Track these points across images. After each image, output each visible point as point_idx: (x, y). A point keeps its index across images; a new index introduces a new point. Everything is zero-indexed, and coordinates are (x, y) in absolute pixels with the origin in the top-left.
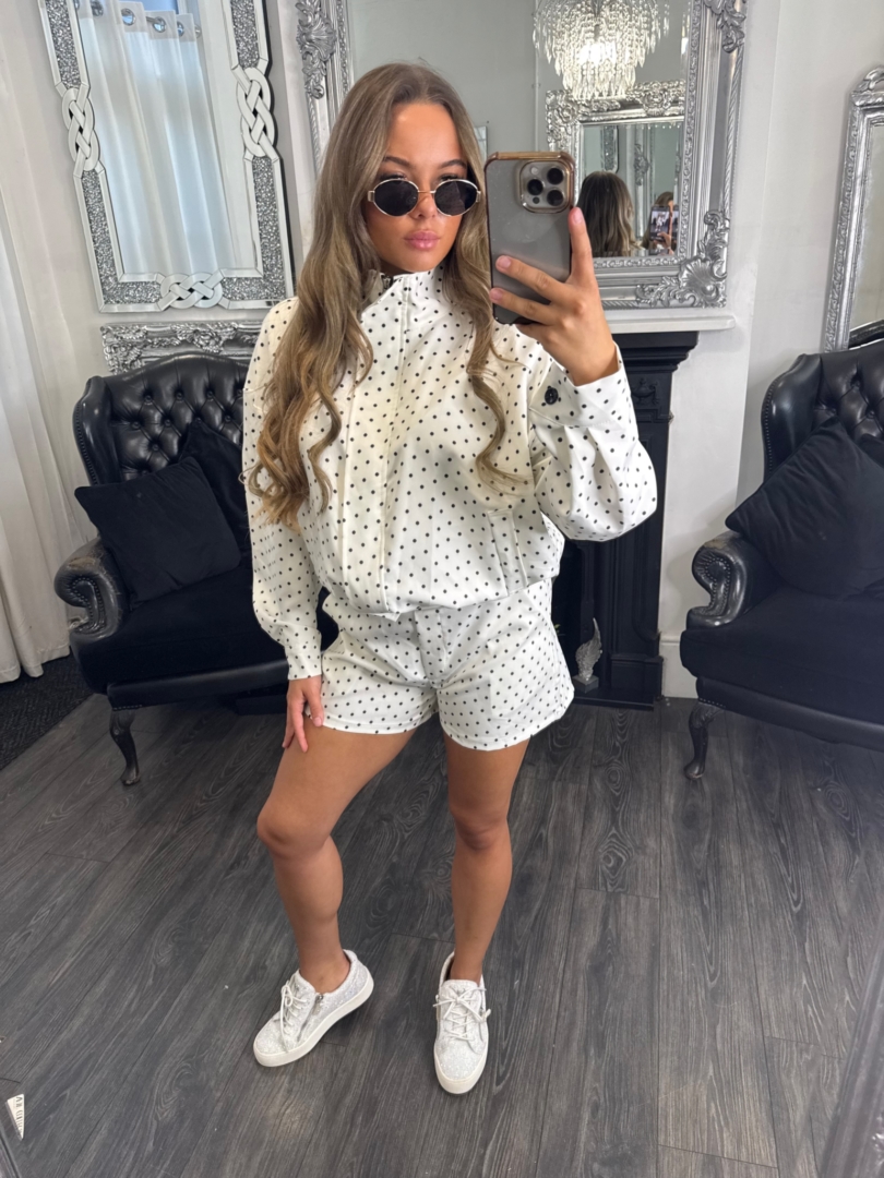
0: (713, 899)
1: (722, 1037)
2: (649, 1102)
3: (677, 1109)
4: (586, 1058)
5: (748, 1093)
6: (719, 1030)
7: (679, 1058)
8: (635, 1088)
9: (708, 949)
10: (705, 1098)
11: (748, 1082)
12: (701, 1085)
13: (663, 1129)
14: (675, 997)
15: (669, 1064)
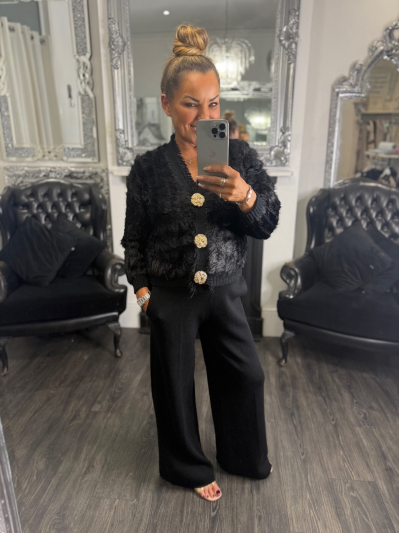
0: (298, 421)
1: (311, 481)
2: (283, 513)
3: (296, 515)
4: (253, 495)
5: (326, 504)
6: (309, 478)
7: (294, 491)
8: (276, 507)
9: (299, 442)
10: (307, 508)
11: (324, 499)
12: (305, 503)
13: (292, 524)
14: (288, 464)
15: (289, 495)
